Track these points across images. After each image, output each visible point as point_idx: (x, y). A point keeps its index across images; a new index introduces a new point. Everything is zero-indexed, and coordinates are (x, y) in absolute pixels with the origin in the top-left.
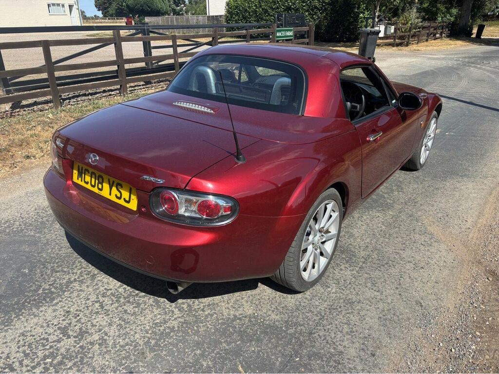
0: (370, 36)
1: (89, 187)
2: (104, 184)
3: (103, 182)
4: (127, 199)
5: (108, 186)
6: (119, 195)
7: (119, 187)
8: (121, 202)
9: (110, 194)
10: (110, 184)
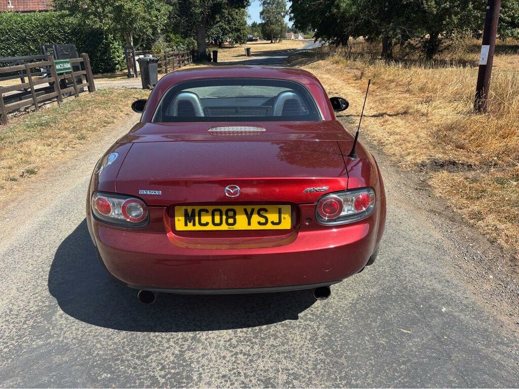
0: (150, 64)
1: (211, 227)
2: (237, 217)
3: (235, 214)
4: (277, 221)
5: (245, 216)
6: (263, 220)
7: (262, 213)
8: (269, 226)
9: (249, 224)
10: (247, 213)
